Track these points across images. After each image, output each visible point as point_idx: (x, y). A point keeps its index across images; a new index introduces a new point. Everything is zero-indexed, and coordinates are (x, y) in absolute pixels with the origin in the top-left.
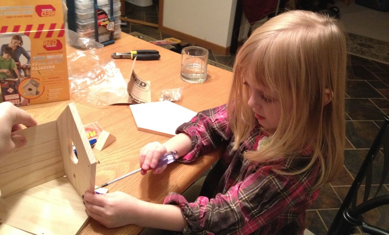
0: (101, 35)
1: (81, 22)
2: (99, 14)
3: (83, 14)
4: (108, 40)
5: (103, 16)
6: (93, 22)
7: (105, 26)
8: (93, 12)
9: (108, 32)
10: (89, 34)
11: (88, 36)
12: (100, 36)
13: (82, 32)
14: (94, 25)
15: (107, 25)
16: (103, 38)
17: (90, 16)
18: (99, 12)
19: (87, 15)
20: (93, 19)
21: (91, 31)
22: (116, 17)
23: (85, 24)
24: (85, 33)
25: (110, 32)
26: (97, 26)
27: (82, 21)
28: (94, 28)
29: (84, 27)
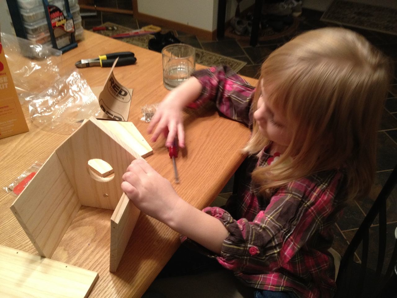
0: (59, 38)
1: (30, 26)
2: (51, 13)
3: (31, 14)
4: (69, 43)
5: (57, 13)
6: (46, 23)
7: (62, 27)
8: (43, 10)
9: (66, 34)
10: (43, 39)
11: (42, 42)
12: (58, 40)
13: (33, 38)
14: (47, 27)
15: (63, 25)
16: (61, 42)
17: (40, 17)
18: (51, 10)
19: (36, 15)
20: (45, 20)
21: (45, 35)
22: (74, 13)
23: (36, 27)
24: (38, 39)
25: (70, 34)
26: (51, 28)
27: (32, 24)
28: (48, 31)
29: (35, 31)
